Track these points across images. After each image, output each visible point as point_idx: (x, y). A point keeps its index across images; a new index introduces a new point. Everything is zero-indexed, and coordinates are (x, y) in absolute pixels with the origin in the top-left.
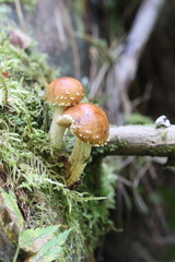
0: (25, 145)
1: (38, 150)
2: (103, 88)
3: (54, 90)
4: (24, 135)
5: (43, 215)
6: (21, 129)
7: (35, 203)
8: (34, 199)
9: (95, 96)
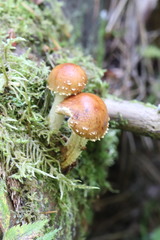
0: (23, 128)
1: (35, 134)
2: (123, 18)
3: (56, 78)
4: (23, 118)
5: (32, 205)
6: (20, 112)
7: (26, 192)
8: (26, 188)
9: (114, 27)
